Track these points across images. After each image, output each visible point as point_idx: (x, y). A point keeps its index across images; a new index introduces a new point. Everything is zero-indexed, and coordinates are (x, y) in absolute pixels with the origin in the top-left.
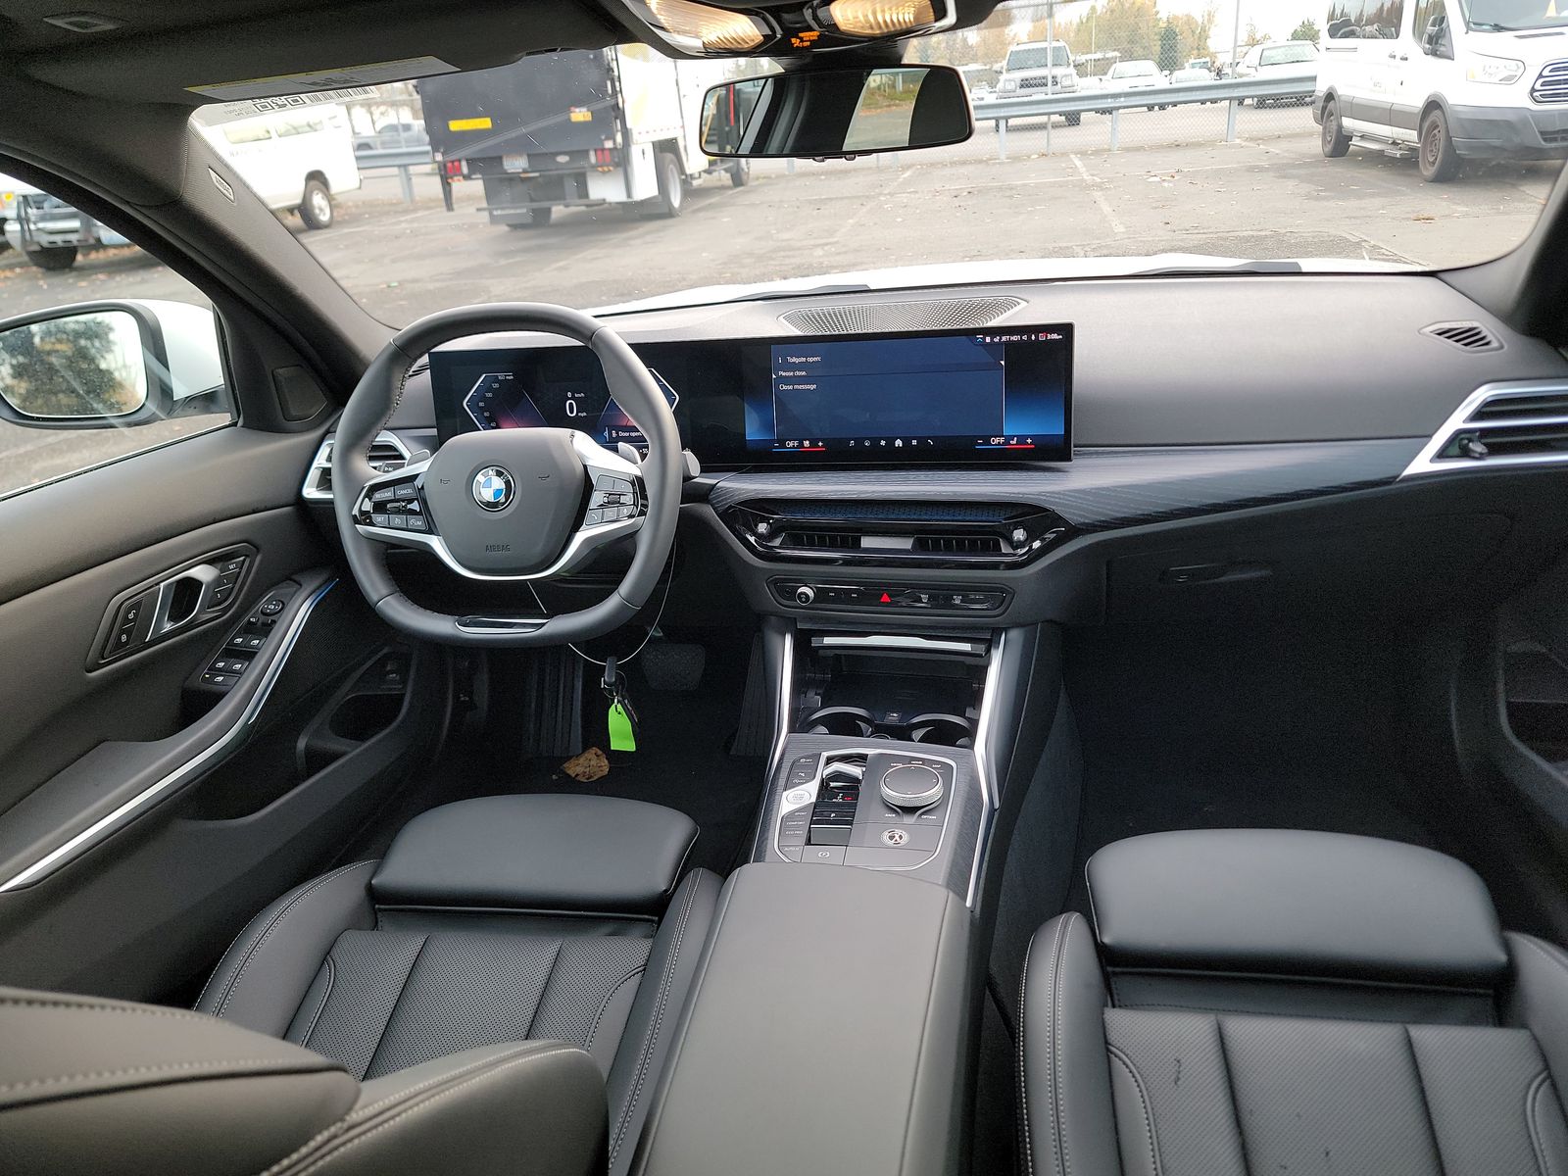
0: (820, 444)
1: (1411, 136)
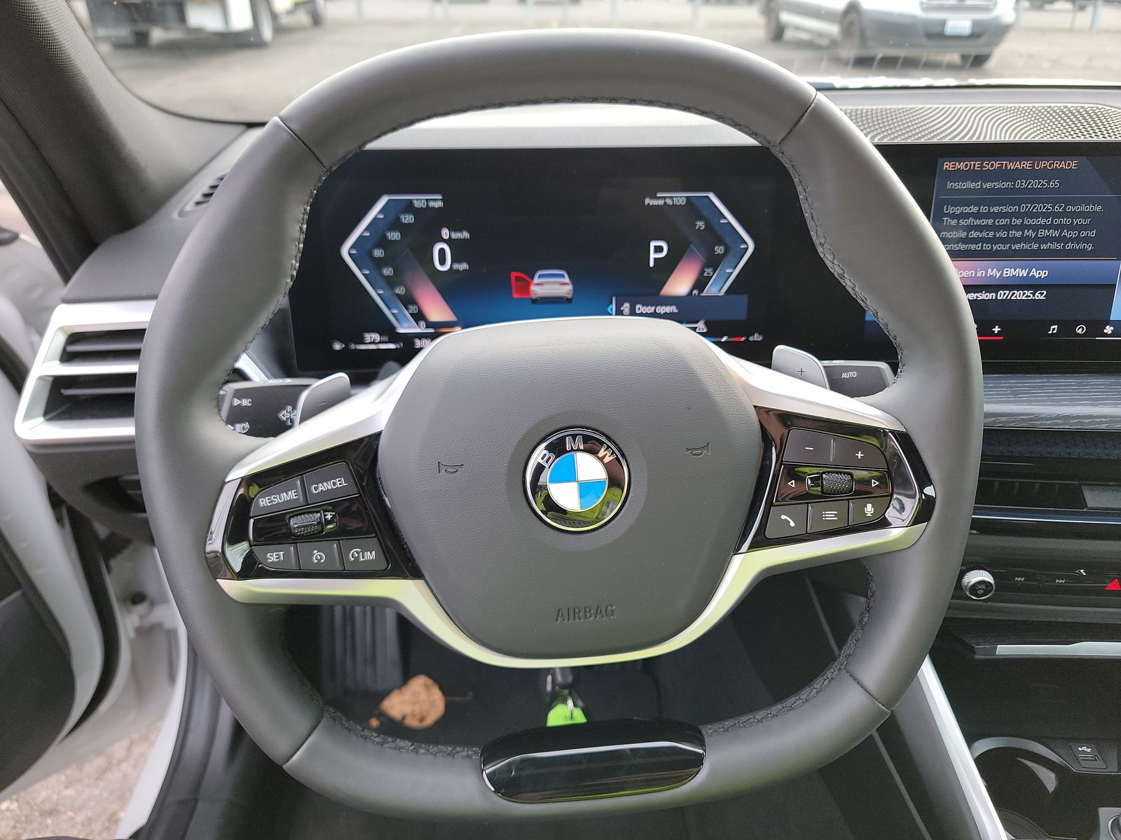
0: (996, 329)
1: (833, 29)
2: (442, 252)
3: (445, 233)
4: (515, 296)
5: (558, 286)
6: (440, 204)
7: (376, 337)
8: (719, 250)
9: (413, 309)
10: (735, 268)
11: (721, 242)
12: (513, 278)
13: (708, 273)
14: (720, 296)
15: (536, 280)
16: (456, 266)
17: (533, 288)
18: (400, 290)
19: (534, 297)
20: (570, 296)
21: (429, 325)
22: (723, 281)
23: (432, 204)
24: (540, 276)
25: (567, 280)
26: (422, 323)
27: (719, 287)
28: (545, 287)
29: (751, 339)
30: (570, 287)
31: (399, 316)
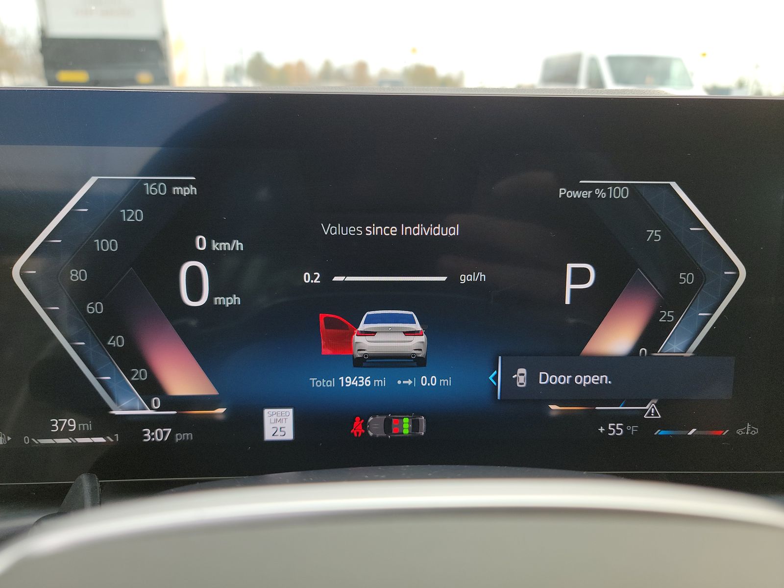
2: (194, 274)
3: (201, 242)
4: (326, 351)
5: (402, 337)
6: (192, 190)
7: (72, 423)
8: (686, 278)
9: (140, 374)
10: (713, 311)
11: (691, 266)
12: (322, 322)
13: (667, 318)
14: (687, 357)
15: (363, 327)
16: (218, 300)
17: (356, 339)
18: (117, 342)
19: (358, 354)
20: (421, 354)
21: (170, 402)
22: (692, 333)
23: (176, 190)
24: (370, 320)
25: (417, 327)
26: (156, 400)
27: (685, 341)
28: (377, 337)
29: (739, 432)
30: (423, 338)
31: (114, 386)
